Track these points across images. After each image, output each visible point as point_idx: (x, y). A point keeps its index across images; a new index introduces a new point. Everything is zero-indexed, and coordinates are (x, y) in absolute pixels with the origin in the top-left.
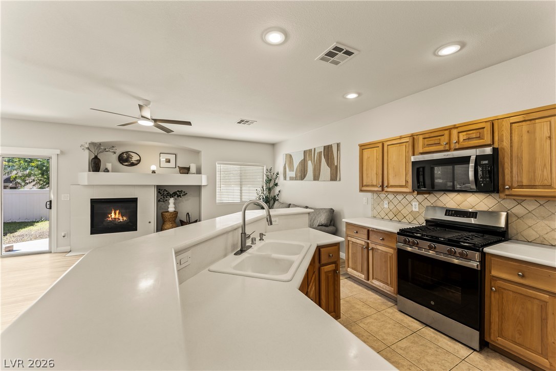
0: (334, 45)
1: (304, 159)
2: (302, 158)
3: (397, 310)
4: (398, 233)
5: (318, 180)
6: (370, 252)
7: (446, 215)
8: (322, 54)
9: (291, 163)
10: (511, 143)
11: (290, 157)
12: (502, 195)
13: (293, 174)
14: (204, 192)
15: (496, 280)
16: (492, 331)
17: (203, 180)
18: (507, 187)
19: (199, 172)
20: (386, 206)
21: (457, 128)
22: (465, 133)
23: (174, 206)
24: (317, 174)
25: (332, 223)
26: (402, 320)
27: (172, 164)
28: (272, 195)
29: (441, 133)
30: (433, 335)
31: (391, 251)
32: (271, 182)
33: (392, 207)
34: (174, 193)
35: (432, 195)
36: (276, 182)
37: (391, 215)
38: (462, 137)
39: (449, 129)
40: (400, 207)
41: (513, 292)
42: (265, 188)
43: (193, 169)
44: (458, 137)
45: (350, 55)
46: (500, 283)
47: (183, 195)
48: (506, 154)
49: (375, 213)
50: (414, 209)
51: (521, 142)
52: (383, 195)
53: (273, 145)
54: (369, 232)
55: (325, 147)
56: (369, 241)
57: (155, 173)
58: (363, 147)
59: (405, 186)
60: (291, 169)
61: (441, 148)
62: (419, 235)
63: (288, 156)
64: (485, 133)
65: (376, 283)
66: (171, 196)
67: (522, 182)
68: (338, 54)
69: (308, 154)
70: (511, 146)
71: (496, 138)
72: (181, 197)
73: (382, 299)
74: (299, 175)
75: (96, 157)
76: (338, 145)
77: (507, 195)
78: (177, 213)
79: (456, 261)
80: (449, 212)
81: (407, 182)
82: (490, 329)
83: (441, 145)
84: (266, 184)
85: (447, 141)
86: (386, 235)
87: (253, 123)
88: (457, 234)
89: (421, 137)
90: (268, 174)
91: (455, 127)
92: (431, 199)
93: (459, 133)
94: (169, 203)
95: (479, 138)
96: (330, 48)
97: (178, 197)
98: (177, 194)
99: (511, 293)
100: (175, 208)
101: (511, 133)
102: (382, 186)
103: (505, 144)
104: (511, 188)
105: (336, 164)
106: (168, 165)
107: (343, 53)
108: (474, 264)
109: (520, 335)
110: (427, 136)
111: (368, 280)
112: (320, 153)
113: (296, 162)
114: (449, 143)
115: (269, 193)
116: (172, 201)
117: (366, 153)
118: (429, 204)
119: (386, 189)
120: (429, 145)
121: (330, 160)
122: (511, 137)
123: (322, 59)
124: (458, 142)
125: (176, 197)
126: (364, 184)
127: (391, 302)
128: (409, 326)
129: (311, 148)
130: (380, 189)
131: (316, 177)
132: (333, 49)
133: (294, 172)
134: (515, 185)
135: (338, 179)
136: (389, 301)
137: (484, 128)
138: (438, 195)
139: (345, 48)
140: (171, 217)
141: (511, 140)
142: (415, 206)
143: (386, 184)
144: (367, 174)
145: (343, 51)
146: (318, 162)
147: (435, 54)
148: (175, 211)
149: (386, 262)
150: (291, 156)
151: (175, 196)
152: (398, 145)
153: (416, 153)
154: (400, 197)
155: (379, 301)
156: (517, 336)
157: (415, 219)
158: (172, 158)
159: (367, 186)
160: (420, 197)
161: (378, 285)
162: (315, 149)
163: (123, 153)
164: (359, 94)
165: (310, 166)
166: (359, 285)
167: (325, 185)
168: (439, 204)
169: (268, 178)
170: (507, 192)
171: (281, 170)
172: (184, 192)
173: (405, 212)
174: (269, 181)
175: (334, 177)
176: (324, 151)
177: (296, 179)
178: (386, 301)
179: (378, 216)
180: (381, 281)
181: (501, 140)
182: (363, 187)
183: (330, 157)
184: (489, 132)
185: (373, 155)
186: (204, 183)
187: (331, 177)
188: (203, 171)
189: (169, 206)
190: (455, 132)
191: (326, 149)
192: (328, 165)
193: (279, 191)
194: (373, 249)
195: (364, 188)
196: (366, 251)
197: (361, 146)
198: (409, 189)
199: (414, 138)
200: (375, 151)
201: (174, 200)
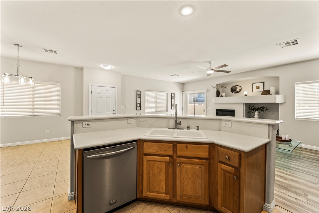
17: (279, 99)
19: (277, 92)
27: (261, 89)
34: (258, 108)
43: (273, 90)
47: (265, 110)
57: (247, 95)
66: (257, 110)
75: (218, 90)
94: (255, 115)
106: (258, 90)
116: (256, 113)
125: (260, 111)
151: (259, 110)
158: (261, 85)
163: (233, 87)
172: (266, 108)
188: (280, 92)
189: (255, 117)
201: (258, 112)
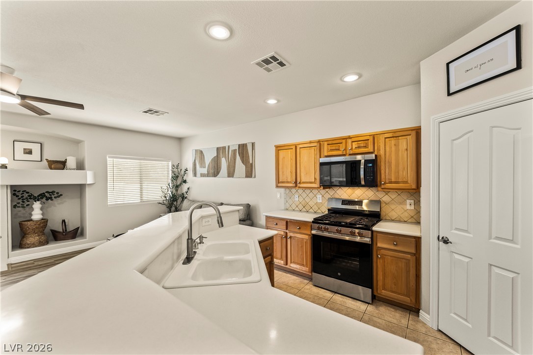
0: (272, 54)
1: (217, 156)
2: (215, 155)
3: (312, 286)
4: (313, 222)
5: (233, 177)
6: (289, 241)
7: (342, 204)
8: (260, 60)
9: (201, 159)
10: (385, 152)
11: (200, 154)
12: (379, 189)
13: (205, 171)
14: (89, 193)
15: (380, 250)
16: (379, 286)
17: (89, 177)
18: (383, 183)
19: (80, 166)
20: (297, 199)
21: (351, 138)
22: (356, 143)
23: (41, 212)
24: (232, 170)
25: (249, 217)
26: (318, 293)
27: (36, 155)
28: (179, 192)
29: (340, 141)
30: (341, 299)
31: (306, 237)
32: (178, 178)
33: (301, 200)
34: (41, 194)
35: (331, 189)
36: (184, 179)
37: (301, 207)
38: (355, 145)
39: (346, 138)
40: (307, 200)
41: (391, 256)
42: (171, 185)
43: (71, 162)
44: (352, 146)
45: (282, 66)
46: (383, 252)
47: (55, 197)
48: (382, 160)
49: (288, 206)
50: (318, 201)
51: (391, 152)
52: (294, 190)
53: (180, 140)
54: (288, 223)
55: (239, 145)
56: (287, 231)
57: (6, 167)
58: (279, 148)
59: (314, 183)
60: (202, 165)
61: (340, 153)
62: (327, 222)
63: (198, 152)
64: (369, 144)
65: (294, 266)
66: (36, 199)
67: (391, 179)
68: (272, 63)
69: (221, 151)
70: (385, 154)
71: (376, 148)
72: (52, 200)
73: (299, 279)
74: (211, 171)
76: (253, 144)
77: (382, 189)
78: (47, 221)
79: (347, 238)
80: (345, 202)
81: (315, 179)
82: (377, 285)
83: (340, 151)
84: (172, 181)
85: (344, 148)
86: (301, 224)
87: (163, 114)
88: (352, 219)
89: (326, 143)
90: (175, 170)
91: (350, 138)
92: (331, 192)
93: (352, 142)
94: (33, 210)
95: (365, 147)
96: (267, 56)
97: (47, 199)
98: (45, 195)
99: (389, 257)
100: (43, 214)
101: (385, 145)
102: (296, 182)
103: (381, 152)
104: (385, 183)
105: (251, 162)
106: (28, 157)
107: (277, 63)
108: (367, 240)
109: (395, 285)
110: (330, 143)
111: (287, 265)
112: (235, 150)
113: (209, 158)
114: (345, 149)
115: (177, 191)
116: (37, 205)
117: (282, 153)
118: (330, 196)
119: (299, 185)
120: (332, 150)
121: (244, 157)
122: (385, 147)
123: (258, 64)
124: (352, 149)
125: (44, 200)
126: (280, 180)
127: (306, 280)
128: (324, 297)
129: (224, 146)
130: (294, 185)
131: (231, 174)
132: (270, 58)
133: (206, 169)
134: (387, 181)
135: (253, 176)
136: (305, 279)
137: (368, 140)
138: (336, 189)
139: (280, 59)
140: (36, 228)
141: (385, 150)
142: (319, 198)
143: (298, 181)
144: (283, 172)
145: (278, 62)
146: (233, 159)
147: (341, 80)
148: (42, 219)
149: (302, 247)
150: (201, 152)
151: (42, 198)
152: (308, 148)
153: (322, 156)
154: (308, 191)
155: (298, 281)
156: (393, 286)
157: (319, 209)
158: (36, 148)
159: (283, 182)
160: (323, 191)
161: (295, 268)
162: (229, 147)
164: (278, 101)
165: (224, 163)
166: (278, 271)
167: (240, 181)
168: (337, 196)
169: (175, 174)
170: (383, 187)
171: (190, 166)
172: (57, 193)
173: (311, 203)
174: (175, 177)
175: (249, 174)
176: (239, 149)
177: (208, 175)
178: (302, 280)
179: (290, 208)
180: (298, 264)
181: (379, 150)
182: (279, 183)
183: (245, 155)
184: (372, 143)
185: (287, 156)
186: (90, 181)
187: (246, 174)
188: (87, 166)
189: (33, 213)
190: (349, 141)
191: (241, 148)
192: (243, 163)
193: (188, 189)
194: (291, 237)
195: (280, 185)
196: (284, 240)
197: (277, 147)
198: (317, 185)
199: (320, 144)
200: (289, 152)
201: (41, 204)
